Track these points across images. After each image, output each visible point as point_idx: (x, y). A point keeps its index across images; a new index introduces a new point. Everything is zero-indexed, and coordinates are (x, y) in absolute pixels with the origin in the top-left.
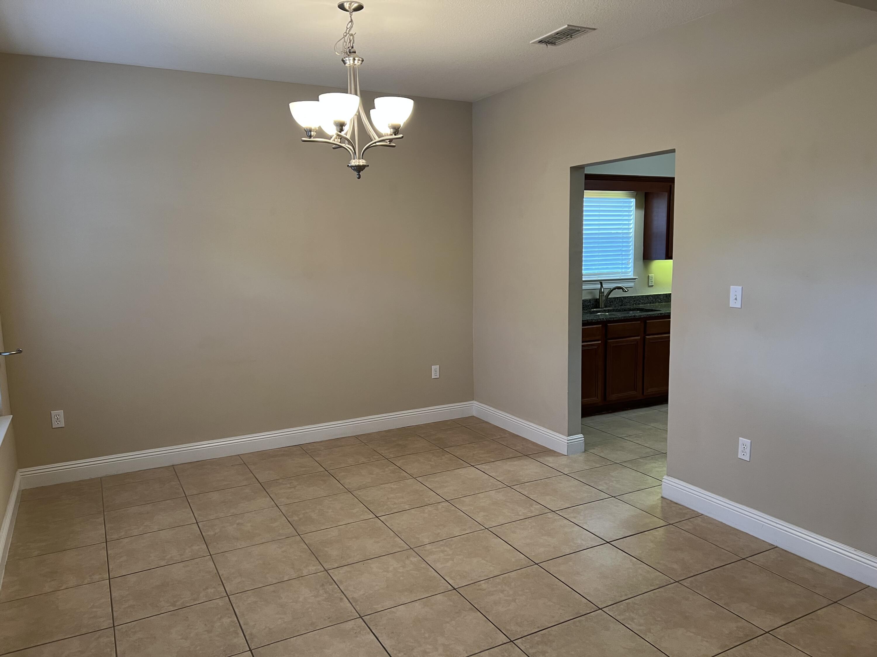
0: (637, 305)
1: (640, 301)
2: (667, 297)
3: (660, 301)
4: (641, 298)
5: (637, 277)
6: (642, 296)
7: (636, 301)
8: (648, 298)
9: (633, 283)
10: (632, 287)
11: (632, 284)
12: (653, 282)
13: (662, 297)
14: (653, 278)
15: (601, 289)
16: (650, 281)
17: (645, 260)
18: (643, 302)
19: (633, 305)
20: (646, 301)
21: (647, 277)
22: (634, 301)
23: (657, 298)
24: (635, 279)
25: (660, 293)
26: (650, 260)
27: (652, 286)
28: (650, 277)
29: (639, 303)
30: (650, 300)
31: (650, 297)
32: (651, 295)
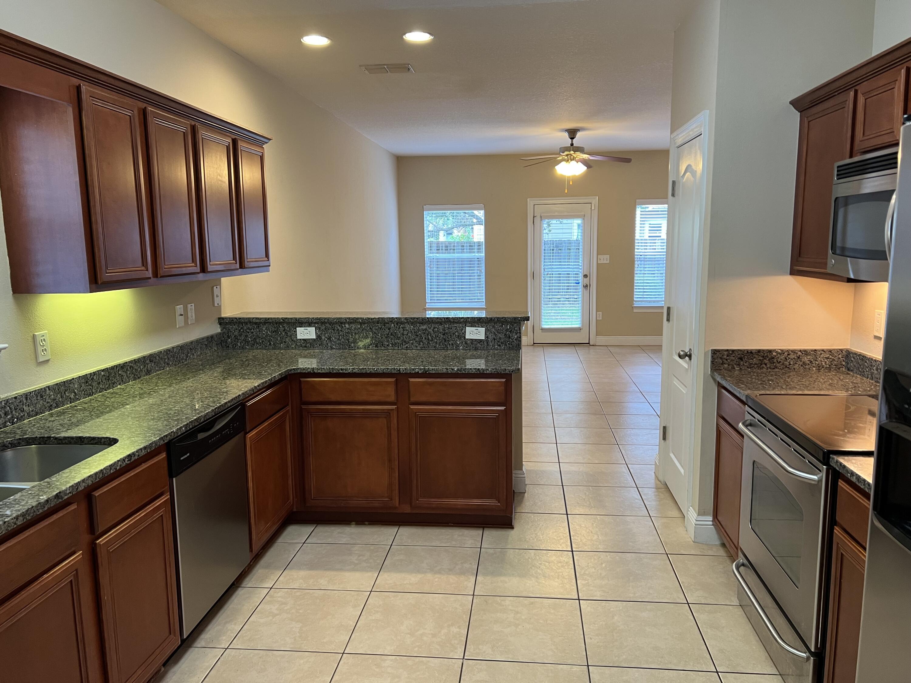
0: (17, 422)
1: (23, 411)
2: (87, 382)
3: (72, 396)
4: (25, 401)
5: (7, 345)
6: (27, 396)
7: (12, 412)
8: (42, 397)
12: (49, 350)
13: (76, 386)
14: (48, 340)
16: (40, 349)
17: (17, 295)
18: (32, 411)
19: (5, 426)
20: (39, 406)
21: (30, 339)
22: (6, 414)
23: (66, 390)
25: (69, 377)
26: (35, 293)
27: (48, 361)
28: (39, 339)
29: (22, 417)
30: (49, 401)
31: (48, 391)
32: (48, 387)
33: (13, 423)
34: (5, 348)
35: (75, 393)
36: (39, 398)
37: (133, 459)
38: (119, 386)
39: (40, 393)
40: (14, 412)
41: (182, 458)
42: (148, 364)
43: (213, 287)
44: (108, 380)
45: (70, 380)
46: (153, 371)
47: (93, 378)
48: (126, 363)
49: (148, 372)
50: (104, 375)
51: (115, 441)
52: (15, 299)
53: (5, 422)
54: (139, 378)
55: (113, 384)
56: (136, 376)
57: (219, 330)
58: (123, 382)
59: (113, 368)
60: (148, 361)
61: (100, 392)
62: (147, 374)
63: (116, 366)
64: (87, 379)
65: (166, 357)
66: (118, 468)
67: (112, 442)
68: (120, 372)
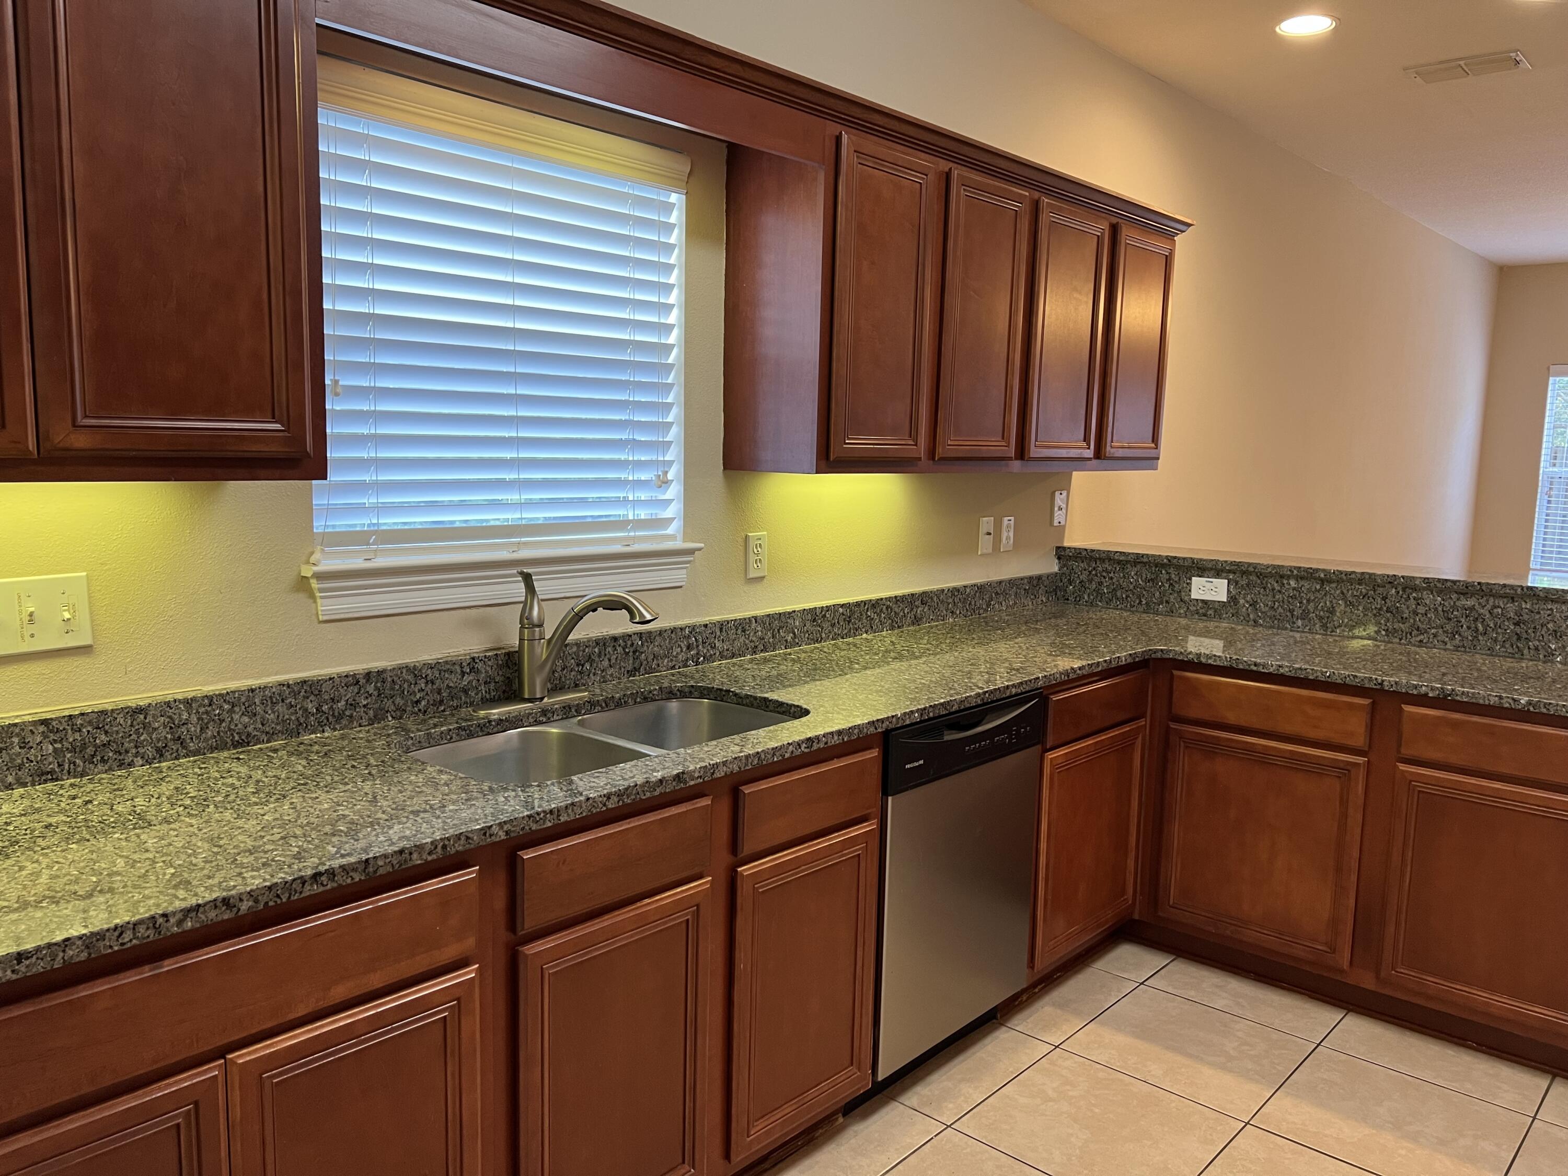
0: (703, 662)
1: (713, 647)
2: (814, 620)
3: (789, 639)
4: (718, 633)
5: (702, 545)
6: (722, 625)
7: (698, 646)
8: (744, 631)
9: (684, 571)
10: (681, 587)
11: (677, 576)
12: (765, 562)
13: (797, 624)
14: (764, 545)
15: (526, 606)
16: (752, 558)
17: (728, 472)
18: (727, 650)
19: (686, 666)
20: (737, 644)
21: (741, 541)
22: (689, 647)
23: (781, 627)
24: (691, 552)
25: (789, 608)
26: (754, 471)
27: (762, 578)
28: (752, 544)
29: (711, 655)
30: (754, 639)
31: (754, 625)
32: (756, 618)
33: (697, 664)
34: (700, 549)
35: (794, 634)
36: (739, 632)
37: (815, 747)
38: (865, 635)
39: (742, 625)
40: (700, 647)
41: (908, 766)
42: (917, 607)
43: (1053, 494)
44: (849, 622)
45: (789, 613)
46: (924, 620)
47: (824, 616)
48: (882, 599)
49: (917, 621)
50: (843, 614)
51: (807, 712)
52: (726, 476)
53: (687, 660)
54: (899, 627)
55: (856, 631)
56: (894, 624)
57: (1056, 569)
58: (871, 629)
59: (858, 604)
60: (918, 603)
61: (833, 639)
62: (913, 624)
63: (865, 603)
64: (816, 616)
65: (950, 600)
66: (787, 755)
67: (801, 712)
68: (869, 613)
